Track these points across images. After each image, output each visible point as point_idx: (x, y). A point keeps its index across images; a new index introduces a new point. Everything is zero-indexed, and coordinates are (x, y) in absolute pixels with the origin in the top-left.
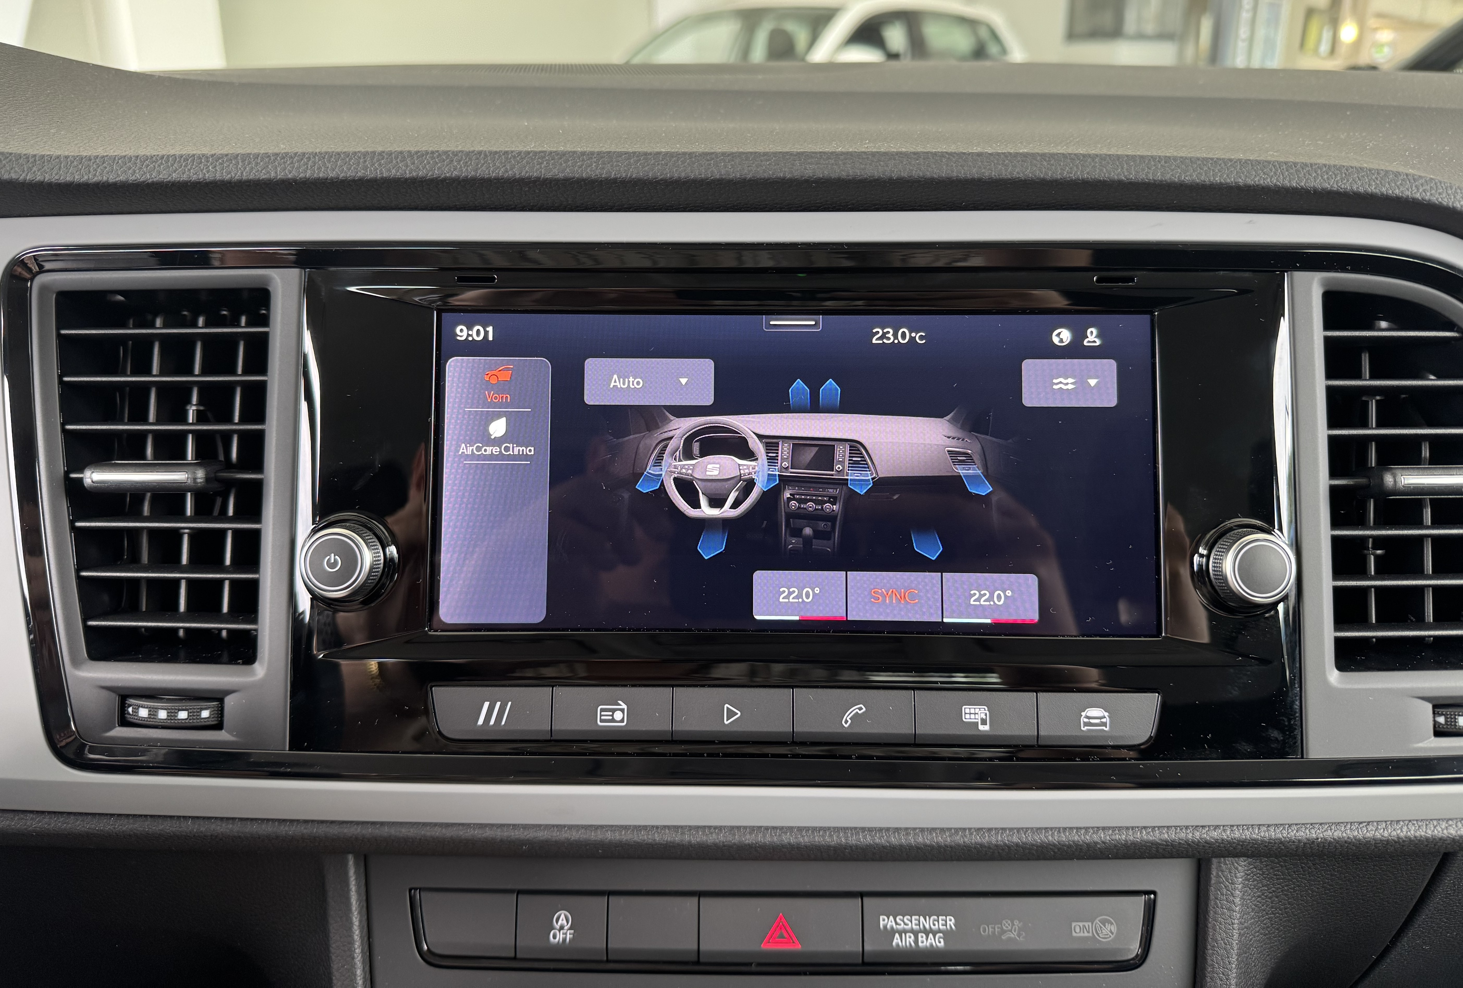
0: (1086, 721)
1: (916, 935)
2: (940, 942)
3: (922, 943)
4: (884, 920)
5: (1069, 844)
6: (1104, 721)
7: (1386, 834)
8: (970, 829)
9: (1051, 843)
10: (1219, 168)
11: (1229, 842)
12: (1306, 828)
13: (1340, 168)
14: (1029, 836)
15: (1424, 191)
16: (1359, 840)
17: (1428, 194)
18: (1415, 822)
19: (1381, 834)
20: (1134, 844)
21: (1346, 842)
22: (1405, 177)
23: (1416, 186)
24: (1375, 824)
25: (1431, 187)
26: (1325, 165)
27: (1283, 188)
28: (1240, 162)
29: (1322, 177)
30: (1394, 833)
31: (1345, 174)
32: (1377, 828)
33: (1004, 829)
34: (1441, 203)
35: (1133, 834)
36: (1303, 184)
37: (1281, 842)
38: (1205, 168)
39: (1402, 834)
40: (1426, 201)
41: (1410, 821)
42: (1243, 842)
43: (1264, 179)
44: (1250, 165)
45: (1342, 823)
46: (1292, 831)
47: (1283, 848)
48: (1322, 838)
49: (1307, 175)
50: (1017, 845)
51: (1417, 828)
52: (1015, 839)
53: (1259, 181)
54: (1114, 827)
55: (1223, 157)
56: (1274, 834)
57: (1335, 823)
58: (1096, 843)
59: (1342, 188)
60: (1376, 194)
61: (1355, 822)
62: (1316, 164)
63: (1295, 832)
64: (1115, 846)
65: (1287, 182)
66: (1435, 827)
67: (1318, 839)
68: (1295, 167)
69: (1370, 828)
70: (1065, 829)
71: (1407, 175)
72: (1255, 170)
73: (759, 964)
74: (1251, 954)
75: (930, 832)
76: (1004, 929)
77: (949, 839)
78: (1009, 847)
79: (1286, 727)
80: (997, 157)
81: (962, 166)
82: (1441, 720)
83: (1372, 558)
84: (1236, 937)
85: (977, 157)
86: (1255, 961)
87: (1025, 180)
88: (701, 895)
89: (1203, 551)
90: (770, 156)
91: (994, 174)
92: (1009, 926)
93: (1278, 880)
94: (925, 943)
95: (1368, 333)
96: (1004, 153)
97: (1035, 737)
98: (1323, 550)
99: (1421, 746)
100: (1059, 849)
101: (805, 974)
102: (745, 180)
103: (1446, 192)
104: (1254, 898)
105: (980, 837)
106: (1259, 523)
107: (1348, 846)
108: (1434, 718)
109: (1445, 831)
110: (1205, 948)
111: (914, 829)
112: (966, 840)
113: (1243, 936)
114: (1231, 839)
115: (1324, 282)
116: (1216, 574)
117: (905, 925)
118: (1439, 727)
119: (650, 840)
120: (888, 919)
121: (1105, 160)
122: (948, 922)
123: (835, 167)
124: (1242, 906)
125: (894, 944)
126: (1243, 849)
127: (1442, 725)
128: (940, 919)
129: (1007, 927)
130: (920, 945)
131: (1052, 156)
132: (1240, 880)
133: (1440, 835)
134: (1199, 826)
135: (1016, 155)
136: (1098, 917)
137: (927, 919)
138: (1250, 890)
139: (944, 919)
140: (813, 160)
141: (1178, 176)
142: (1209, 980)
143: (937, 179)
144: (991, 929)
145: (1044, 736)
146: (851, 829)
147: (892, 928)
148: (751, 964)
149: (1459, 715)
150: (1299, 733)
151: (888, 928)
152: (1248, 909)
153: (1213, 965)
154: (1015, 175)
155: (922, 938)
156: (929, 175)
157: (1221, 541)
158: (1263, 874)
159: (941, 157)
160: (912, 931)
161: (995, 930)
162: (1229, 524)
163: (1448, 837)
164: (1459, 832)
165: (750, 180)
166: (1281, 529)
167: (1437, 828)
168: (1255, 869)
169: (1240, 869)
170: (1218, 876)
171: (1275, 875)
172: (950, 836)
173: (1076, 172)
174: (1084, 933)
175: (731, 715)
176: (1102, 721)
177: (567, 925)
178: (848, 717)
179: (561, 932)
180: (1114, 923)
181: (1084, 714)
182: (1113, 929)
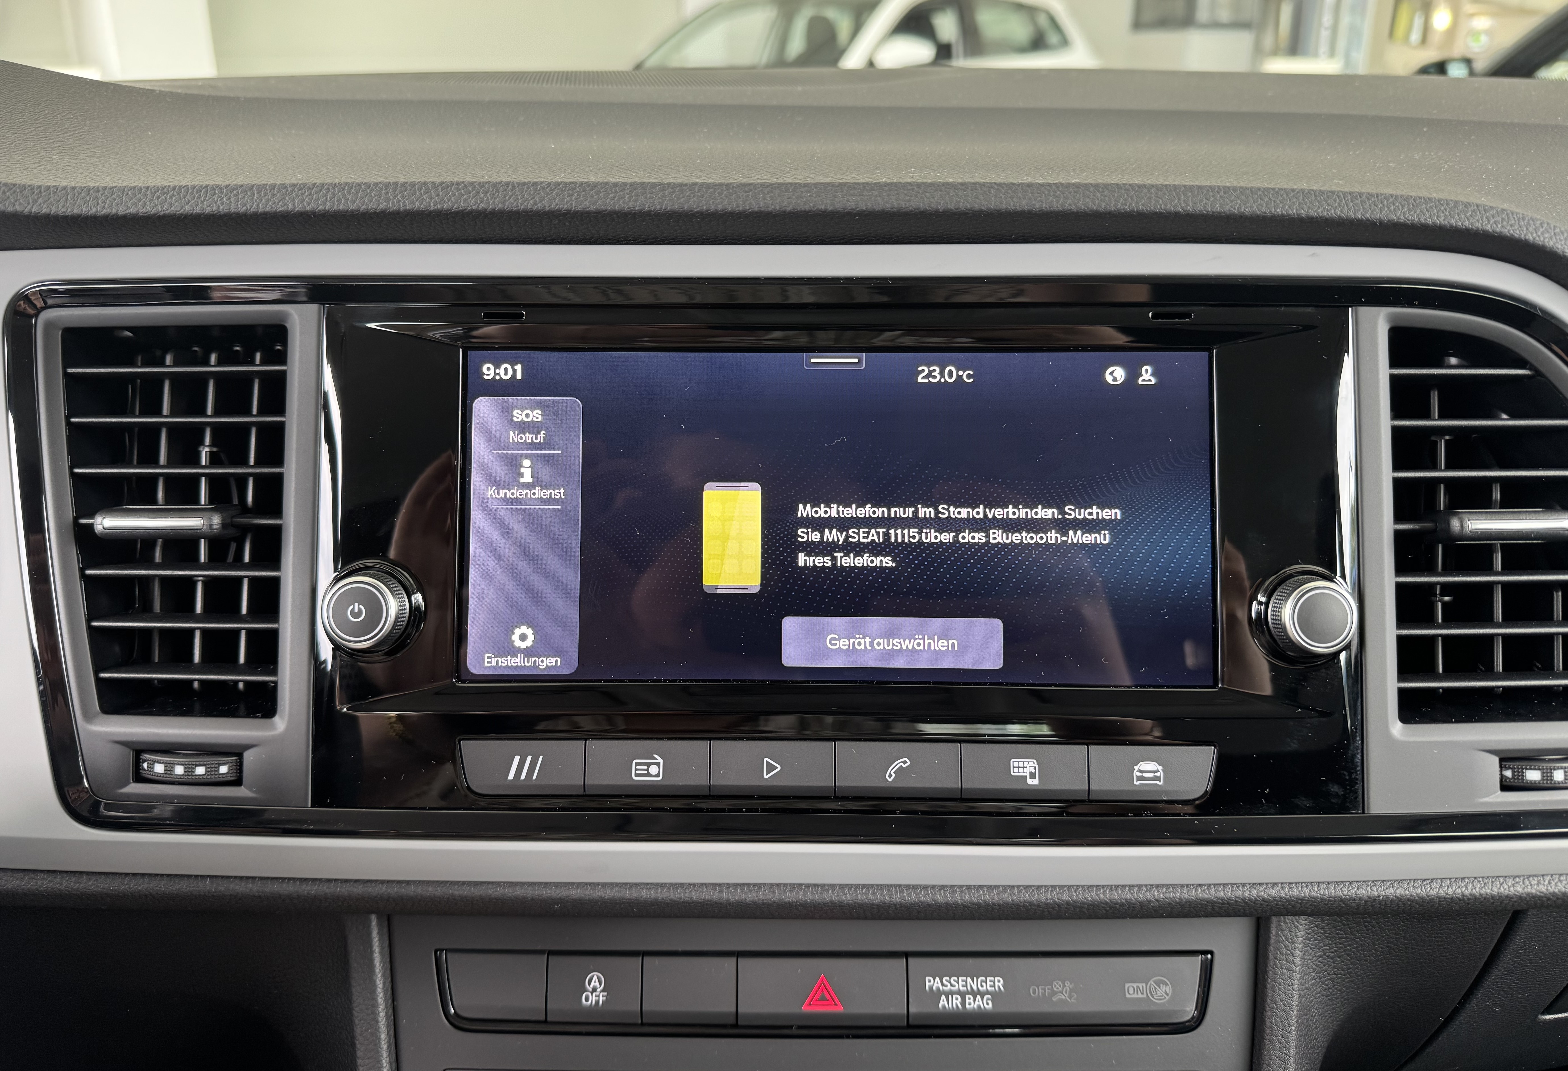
0: (1139, 774)
1: (963, 995)
2: (988, 1004)
3: (970, 1004)
4: (930, 981)
5: (1122, 902)
6: (1157, 774)
7: (1450, 891)
8: (1018, 887)
9: (1103, 901)
10: (1280, 198)
11: (1287, 900)
12: (1367, 886)
13: (1407, 199)
14: (1079, 894)
15: (1495, 222)
16: (1423, 898)
17: (1499, 226)
18: (1481, 879)
19: (1445, 892)
20: (1189, 902)
21: (1409, 900)
22: (1475, 207)
23: (1486, 218)
24: (1439, 881)
25: (1503, 219)
26: (1392, 196)
27: (1347, 219)
28: (1303, 193)
29: (1388, 208)
30: (1459, 891)
31: (1413, 205)
32: (1441, 885)
33: (1054, 887)
34: (1512, 235)
35: (1188, 892)
36: (1368, 216)
37: (1342, 900)
38: (1266, 199)
39: (1466, 891)
40: (1497, 233)
41: (1475, 878)
42: (1301, 900)
43: (1328, 210)
44: (1313, 196)
45: (1405, 880)
46: (1353, 888)
47: (1344, 906)
48: (1383, 896)
49: (1373, 205)
50: (1068, 903)
51: (1483, 885)
52: (1065, 897)
53: (1322, 212)
54: (1168, 885)
55: (1285, 187)
56: (1334, 892)
57: (1398, 880)
58: (1149, 901)
59: (1409, 220)
60: (1445, 226)
61: (1418, 880)
62: (1382, 194)
63: (1356, 889)
64: (1170, 904)
65: (1351, 213)
66: (1501, 884)
67: (1379, 896)
68: (1360, 197)
69: (1434, 885)
70: (1117, 887)
71: (1477, 206)
72: (1318, 201)
73: (800, 1027)
74: (1312, 1016)
75: (978, 889)
76: (1055, 989)
77: (996, 897)
78: (1059, 906)
79: (1347, 780)
80: (1048, 188)
81: (1012, 198)
82: (1508, 773)
83: (1440, 604)
84: (1296, 997)
85: (1027, 188)
86: (1316, 1022)
87: (1077, 212)
88: (739, 954)
89: (1261, 598)
90: (811, 187)
91: (1045, 206)
92: (1060, 986)
93: (1340, 938)
94: (973, 1004)
95: (1436, 370)
96: (1056, 184)
97: (1085, 790)
98: (1387, 598)
99: (1486, 799)
100: (1111, 908)
101: (848, 1037)
102: (784, 212)
103: (1519, 224)
104: (1316, 956)
105: (1029, 895)
106: (1320, 569)
107: (1410, 904)
108: (1501, 771)
109: (1512, 889)
110: (1264, 1009)
111: (961, 887)
112: (1015, 898)
113: (1304, 996)
114: (1290, 897)
115: (1391, 318)
116: (1275, 622)
117: (952, 985)
118: (1506, 780)
119: (687, 899)
120: (934, 980)
121: (1161, 191)
122: (997, 983)
123: (879, 199)
124: (1303, 965)
125: (940, 1006)
126: (1301, 907)
127: (1508, 778)
128: (989, 979)
129: (1058, 988)
130: (967, 1006)
131: (1106, 186)
132: (1301, 939)
133: (1507, 892)
134: (1256, 884)
135: (1068, 186)
136: (1153, 977)
137: (975, 979)
138: (1311, 948)
139: (992, 978)
140: (856, 192)
141: (1238, 208)
142: (1267, 1042)
143: (985, 211)
144: (1042, 989)
145: (1095, 791)
146: (895, 886)
147: (938, 989)
148: (791, 1027)
149: (1527, 769)
150: (1361, 788)
151: (934, 988)
152: (1309, 968)
153: (1271, 1027)
154: (1067, 207)
155: (969, 999)
156: (976, 207)
157: (1280, 587)
158: (1325, 932)
159: (989, 187)
160: (959, 993)
161: (1045, 991)
162: (1288, 570)
163: (1515, 895)
164: (1526, 890)
165: (790, 213)
166: (1343, 576)
167: (1503, 885)
168: (1317, 927)
169: (1300, 927)
170: (1277, 935)
171: (1337, 934)
172: (998, 894)
173: (1131, 204)
174: (1137, 993)
175: (771, 768)
176: (1156, 774)
177: (600, 985)
178: (892, 771)
179: (594, 994)
180: (1169, 983)
181: (1136, 768)
182: (1169, 989)
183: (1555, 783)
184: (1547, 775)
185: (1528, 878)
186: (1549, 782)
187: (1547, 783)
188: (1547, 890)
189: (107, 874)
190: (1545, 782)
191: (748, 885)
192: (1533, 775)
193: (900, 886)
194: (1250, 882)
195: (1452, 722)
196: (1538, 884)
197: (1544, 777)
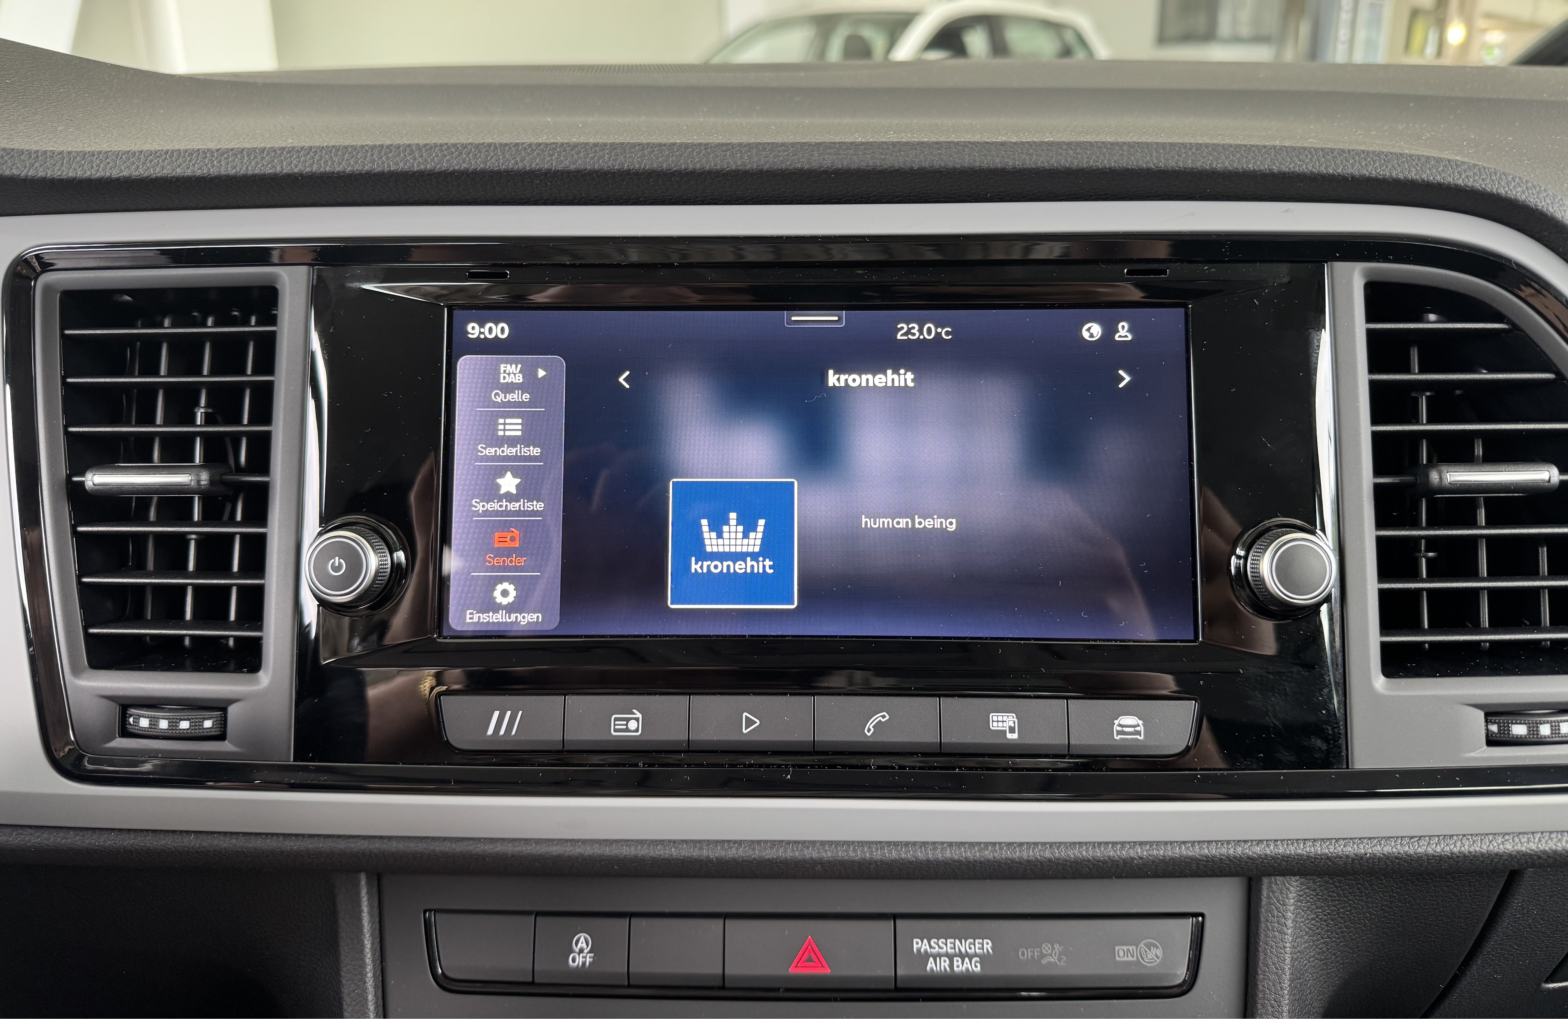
0: (1119, 729)
1: (951, 957)
2: (976, 967)
3: (958, 967)
4: (917, 943)
5: (1105, 860)
6: (1138, 729)
7: (1438, 849)
8: (1000, 843)
9: (1086, 858)
10: (1252, 154)
11: (1273, 858)
12: (1354, 843)
13: (1379, 154)
14: (1062, 851)
15: (1467, 177)
16: (1410, 856)
17: (1471, 180)
18: (1470, 837)
19: (1433, 849)
20: (1173, 859)
21: (1396, 858)
22: (1447, 163)
23: (1458, 173)
24: (1427, 838)
25: (1474, 174)
26: (1363, 152)
27: (1319, 174)
28: (1275, 149)
29: (1359, 163)
30: (1447, 849)
31: (1384, 160)
32: (1429, 843)
33: (1036, 844)
34: (1485, 189)
35: (1172, 849)
36: (1340, 171)
37: (1328, 858)
38: (1238, 155)
39: (1455, 849)
40: (1469, 187)
41: (1464, 835)
42: (1287, 857)
43: (1299, 166)
44: (1285, 151)
45: (1393, 837)
46: (1340, 846)
47: (1330, 864)
48: (1370, 854)
49: (1345, 161)
50: (1050, 860)
51: (1471, 843)
52: (1048, 854)
53: (1294, 167)
54: (1151, 842)
55: (1257, 144)
56: (1319, 849)
57: (1385, 838)
58: (1133, 859)
59: (1380, 175)
60: (1416, 180)
61: (1406, 837)
62: (1353, 150)
63: (1342, 847)
64: (1153, 862)
65: (1323, 169)
66: (1490, 842)
67: (1366, 854)
68: (1332, 153)
69: (1422, 842)
70: (1100, 844)
71: (1449, 161)
72: (1290, 157)
73: (787, 990)
74: (1306, 980)
75: (959, 846)
76: (1044, 952)
77: (978, 855)
78: (1041, 863)
79: (1330, 735)
80: (1021, 146)
81: (985, 156)
82: (1494, 728)
83: (1424, 560)
84: (1288, 961)
85: (1000, 147)
86: (1310, 986)
87: (1050, 170)
88: (726, 916)
89: (1240, 552)
90: (788, 146)
91: (1018, 164)
92: (1049, 949)
93: (1333, 901)
94: (961, 967)
95: (1412, 325)
96: (1029, 142)
97: (1065, 745)
98: (1367, 551)
99: (1472, 754)
100: (1094, 865)
101: (836, 1000)
102: (761, 170)
103: (1491, 178)
104: (1308, 919)
105: (1011, 852)
106: (1299, 522)
107: (1399, 862)
108: (1487, 726)
109: (1501, 846)
110: (1256, 973)
111: (942, 843)
112: (996, 855)
113: (1296, 960)
114: (1275, 854)
115: (1366, 273)
116: (1254, 575)
117: (940, 947)
118: (1492, 735)
119: (667, 856)
120: (922, 942)
121: (1133, 148)
122: (985, 946)
123: (855, 157)
124: (1295, 928)
125: (928, 968)
126: (1288, 865)
127: (1494, 733)
128: (977, 941)
129: (1047, 951)
130: (955, 969)
131: (1079, 144)
132: (1292, 901)
133: (1496, 850)
134: (1240, 841)
135: (1042, 143)
136: (1143, 940)
137: (963, 941)
138: (1303, 911)
139: (981, 941)
140: (832, 151)
141: (1210, 164)
142: (1259, 1007)
143: (959, 169)
144: (1031, 952)
145: (1075, 746)
146: (876, 843)
147: (926, 951)
148: (779, 989)
149: (1512, 723)
150: (1344, 742)
151: (922, 950)
152: (1301, 931)
153: (1264, 991)
154: (1039, 164)
155: (957, 961)
156: (950, 165)
157: (1259, 540)
158: (1317, 895)
159: (963, 146)
160: (947, 955)
161: (1034, 954)
162: (1267, 523)
163: (1505, 852)
164: (1516, 847)
165: (767, 171)
166: (1323, 530)
167: (1492, 843)
168: (1308, 889)
169: (1292, 888)
170: (1269, 897)
171: (1330, 896)
172: (979, 851)
173: (1103, 161)
174: (1128, 956)
175: (749, 722)
176: (1136, 729)
177: (588, 946)
178: (870, 725)
179: (581, 955)
180: (1160, 946)
181: (1116, 722)
182: (1159, 952)
183: (1541, 738)
184: (1533, 729)
185: (1518, 836)
186: (1535, 736)
187: (1533, 737)
188: (1537, 847)
189: (94, 830)
190: (1531, 736)
191: (729, 841)
192: (1519, 730)
193: (881, 842)
194: (1235, 839)
195: (1436, 676)
196: (1529, 841)
197: (1530, 731)
